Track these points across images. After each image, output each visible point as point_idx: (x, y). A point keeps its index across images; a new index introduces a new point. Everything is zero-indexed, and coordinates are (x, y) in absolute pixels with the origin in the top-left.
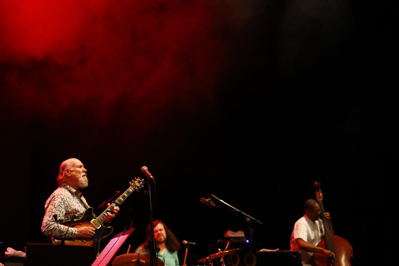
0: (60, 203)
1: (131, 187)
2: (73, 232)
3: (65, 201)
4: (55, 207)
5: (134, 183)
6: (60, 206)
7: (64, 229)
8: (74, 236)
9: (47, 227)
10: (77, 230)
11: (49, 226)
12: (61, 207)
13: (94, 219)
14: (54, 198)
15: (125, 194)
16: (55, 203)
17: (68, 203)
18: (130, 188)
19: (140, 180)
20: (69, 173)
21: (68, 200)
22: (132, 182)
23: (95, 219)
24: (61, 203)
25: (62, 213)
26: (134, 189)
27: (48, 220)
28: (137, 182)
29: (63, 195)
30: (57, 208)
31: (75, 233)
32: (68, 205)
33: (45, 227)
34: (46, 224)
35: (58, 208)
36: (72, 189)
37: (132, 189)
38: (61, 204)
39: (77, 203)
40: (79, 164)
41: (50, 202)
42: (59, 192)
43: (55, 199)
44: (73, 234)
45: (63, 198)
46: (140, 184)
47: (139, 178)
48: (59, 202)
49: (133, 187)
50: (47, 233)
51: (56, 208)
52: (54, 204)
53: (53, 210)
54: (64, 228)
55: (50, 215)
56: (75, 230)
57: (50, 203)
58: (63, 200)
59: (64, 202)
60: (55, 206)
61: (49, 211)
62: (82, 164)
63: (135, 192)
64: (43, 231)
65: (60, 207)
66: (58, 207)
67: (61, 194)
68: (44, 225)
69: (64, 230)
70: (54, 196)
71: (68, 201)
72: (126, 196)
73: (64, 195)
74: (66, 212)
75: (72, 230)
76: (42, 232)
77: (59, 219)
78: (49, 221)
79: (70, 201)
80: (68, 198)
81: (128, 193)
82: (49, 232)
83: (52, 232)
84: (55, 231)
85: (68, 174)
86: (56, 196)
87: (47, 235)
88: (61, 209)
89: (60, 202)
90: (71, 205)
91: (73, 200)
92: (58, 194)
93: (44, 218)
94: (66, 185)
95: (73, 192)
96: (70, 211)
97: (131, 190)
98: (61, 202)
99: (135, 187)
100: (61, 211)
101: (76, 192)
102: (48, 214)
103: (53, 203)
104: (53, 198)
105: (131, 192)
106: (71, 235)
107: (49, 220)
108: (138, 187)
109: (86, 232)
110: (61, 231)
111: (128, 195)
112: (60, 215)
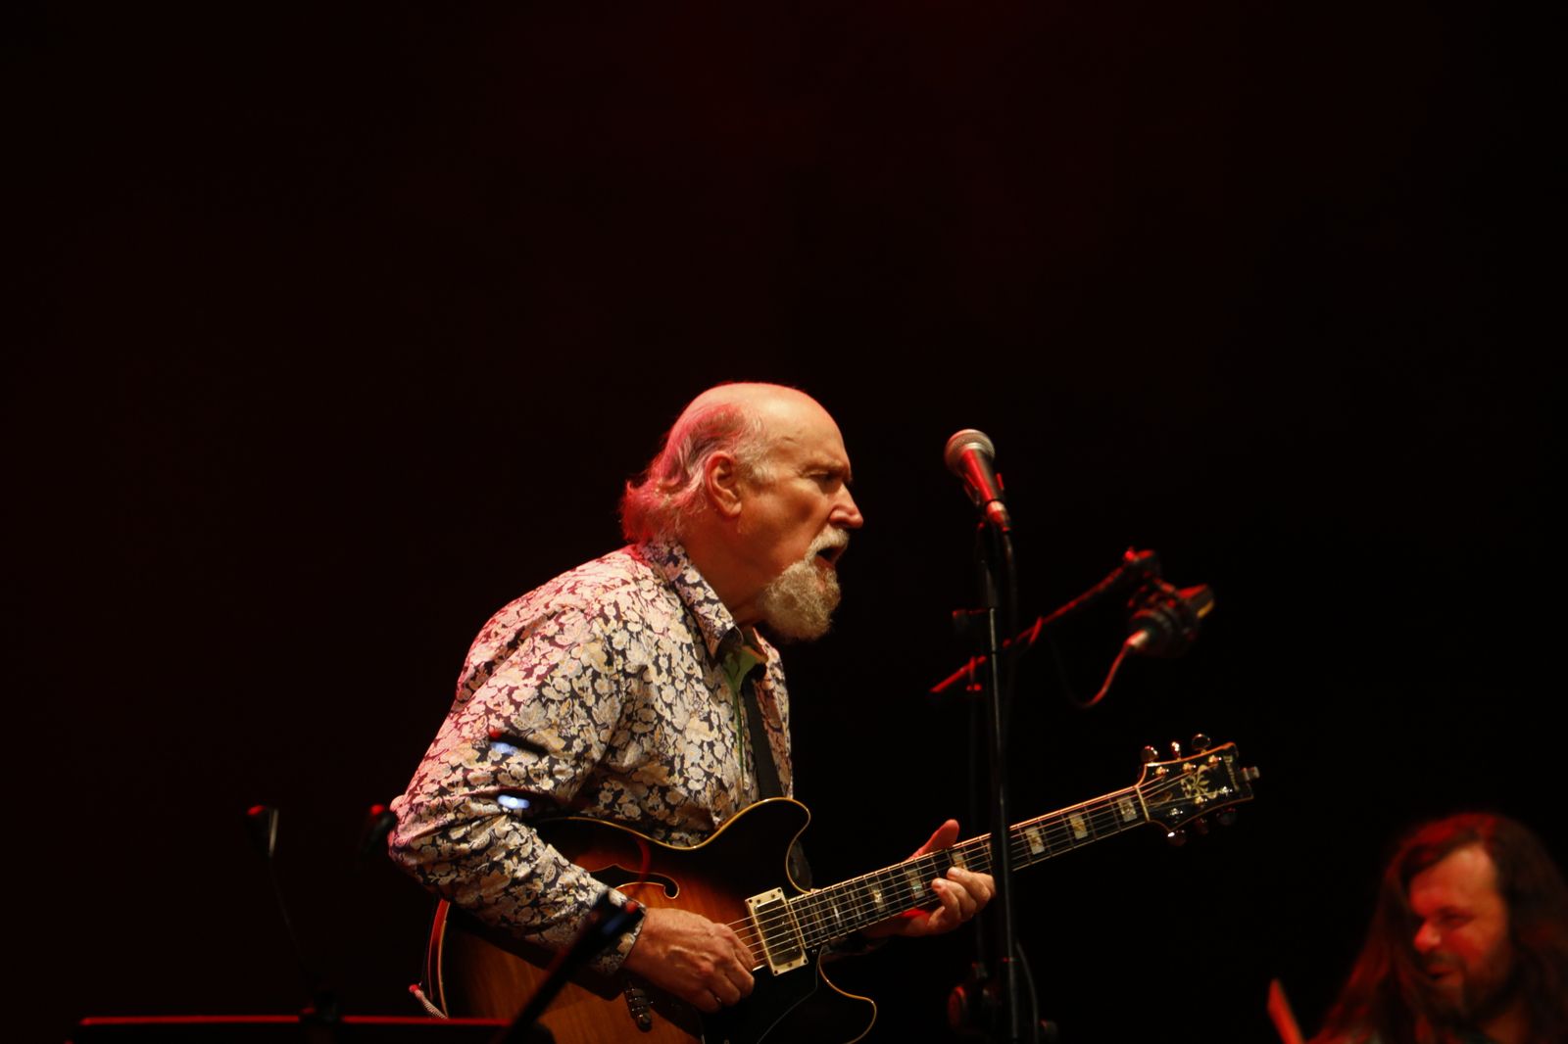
0: (586, 681)
4: (541, 695)
5: (1176, 770)
6: (583, 705)
9: (440, 822)
12: (589, 710)
13: (777, 894)
15: (1076, 818)
20: (732, 486)
22: (1166, 754)
23: (790, 892)
24: (593, 681)
25: (577, 757)
27: (466, 771)
29: (631, 626)
30: (553, 707)
34: (436, 801)
35: (564, 710)
36: (713, 602)
37: (1138, 807)
38: (595, 691)
40: (829, 453)
41: (521, 636)
42: (610, 597)
43: (561, 630)
49: (1157, 798)
50: (421, 867)
51: (545, 705)
52: (539, 671)
54: (560, 881)
57: (513, 646)
58: (619, 662)
60: (546, 691)
62: (842, 459)
63: (1148, 833)
64: (403, 839)
66: (561, 702)
68: (423, 799)
69: (551, 893)
70: (563, 610)
72: (1080, 834)
76: (391, 843)
78: (466, 783)
81: (1103, 819)
82: (434, 864)
84: (484, 880)
85: (729, 492)
86: (575, 611)
89: (589, 672)
91: (681, 686)
92: (596, 608)
93: (440, 746)
95: (709, 624)
97: (1129, 802)
98: (596, 675)
101: (730, 632)
102: (479, 723)
103: (535, 661)
104: (549, 616)
105: (1124, 824)
107: (470, 776)
109: (693, 953)
110: (530, 892)
111: (1090, 836)
112: (557, 766)
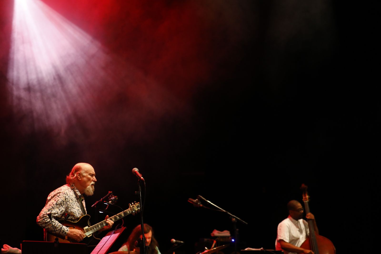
1: (130, 209)
2: (64, 231)
3: (68, 202)
7: (58, 225)
8: (64, 235)
9: (43, 218)
10: (68, 230)
11: (45, 219)
14: (58, 195)
16: (58, 200)
17: (70, 204)
18: (128, 209)
19: (139, 204)
20: (80, 177)
21: (71, 201)
25: (61, 211)
26: (131, 212)
28: (136, 206)
31: (66, 232)
32: (69, 206)
33: (41, 218)
39: (78, 206)
40: (92, 172)
41: (54, 196)
43: (60, 195)
44: (64, 233)
45: (67, 199)
46: (138, 209)
47: (138, 203)
48: (62, 201)
50: (41, 224)
53: (54, 205)
55: (50, 209)
56: (67, 230)
59: (66, 202)
61: (50, 205)
62: (94, 173)
64: (39, 221)
65: (61, 205)
67: (67, 194)
68: (41, 216)
70: (60, 193)
71: (70, 203)
73: (69, 195)
74: (65, 212)
75: (64, 229)
76: (37, 222)
77: (57, 216)
79: (72, 203)
80: (72, 200)
82: (43, 224)
83: (46, 225)
84: (49, 225)
86: (62, 193)
87: (41, 225)
88: (61, 208)
90: (72, 207)
92: (64, 192)
94: (74, 186)
95: (77, 194)
96: (69, 212)
99: (132, 210)
100: (60, 209)
101: (81, 195)
103: (56, 199)
104: (58, 193)
106: (62, 233)
108: (135, 211)
110: (54, 226)
112: (58, 213)
